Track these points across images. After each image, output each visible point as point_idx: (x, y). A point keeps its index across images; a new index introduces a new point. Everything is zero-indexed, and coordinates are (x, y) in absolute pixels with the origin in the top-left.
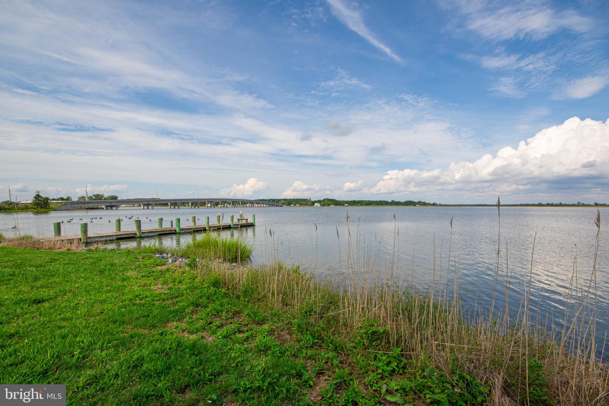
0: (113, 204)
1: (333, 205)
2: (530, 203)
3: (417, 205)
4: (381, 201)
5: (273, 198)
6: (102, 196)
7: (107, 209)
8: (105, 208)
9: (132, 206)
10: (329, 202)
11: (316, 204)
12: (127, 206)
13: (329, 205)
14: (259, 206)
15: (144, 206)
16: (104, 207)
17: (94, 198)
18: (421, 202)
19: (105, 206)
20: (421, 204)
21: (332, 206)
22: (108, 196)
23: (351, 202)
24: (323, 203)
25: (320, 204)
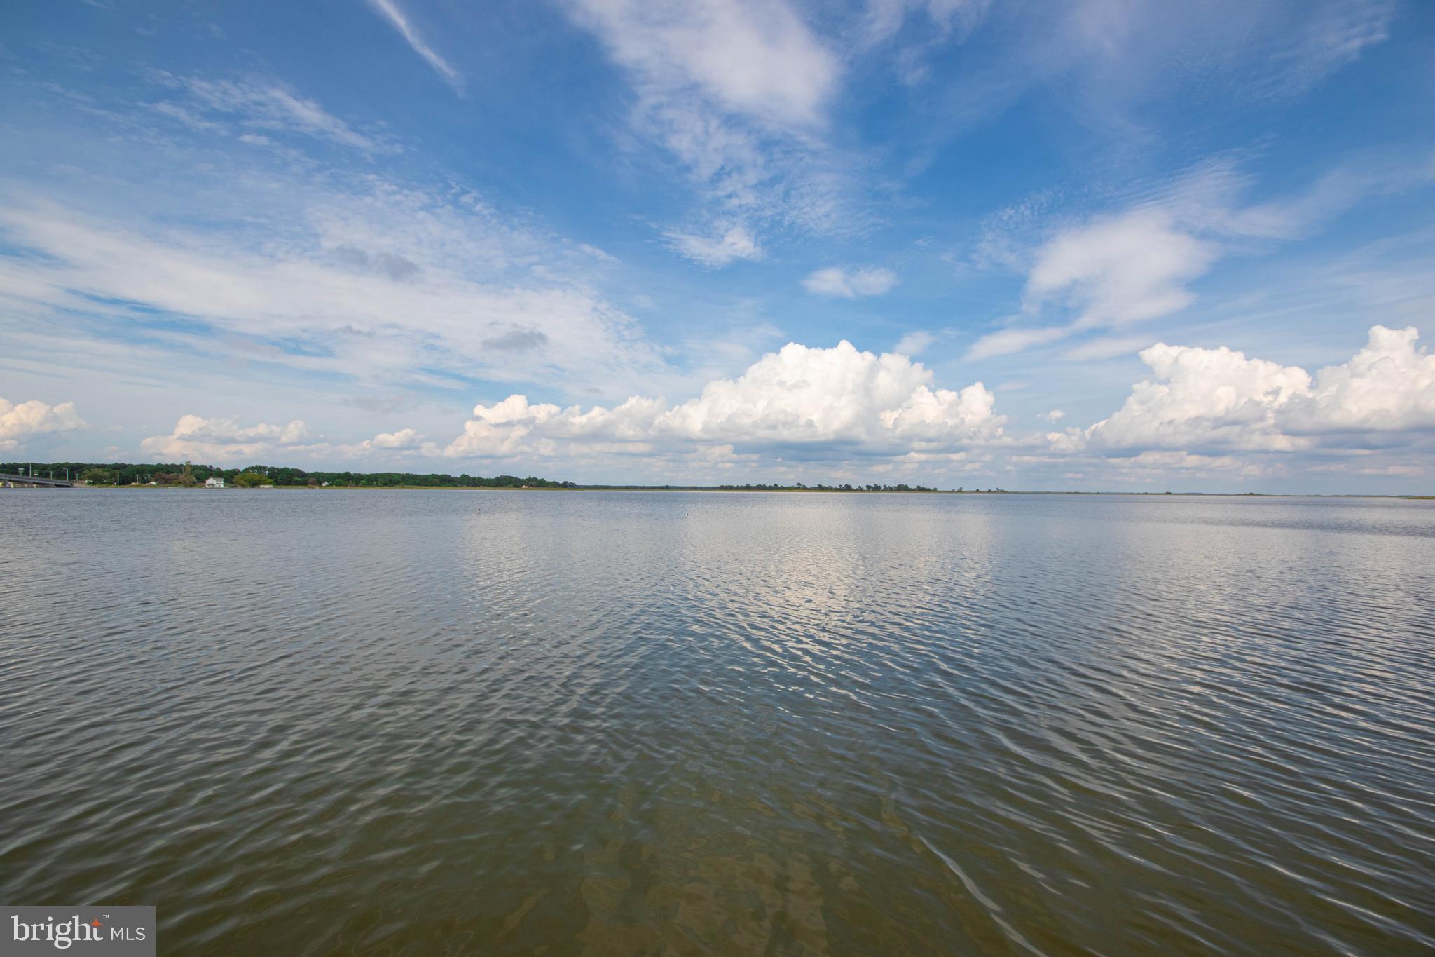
1: (270, 484)
3: (524, 487)
4: (434, 476)
10: (261, 477)
11: (211, 480)
13: (255, 484)
18: (535, 479)
20: (534, 483)
21: (267, 486)
23: (339, 476)
24: (236, 478)
25: (225, 481)
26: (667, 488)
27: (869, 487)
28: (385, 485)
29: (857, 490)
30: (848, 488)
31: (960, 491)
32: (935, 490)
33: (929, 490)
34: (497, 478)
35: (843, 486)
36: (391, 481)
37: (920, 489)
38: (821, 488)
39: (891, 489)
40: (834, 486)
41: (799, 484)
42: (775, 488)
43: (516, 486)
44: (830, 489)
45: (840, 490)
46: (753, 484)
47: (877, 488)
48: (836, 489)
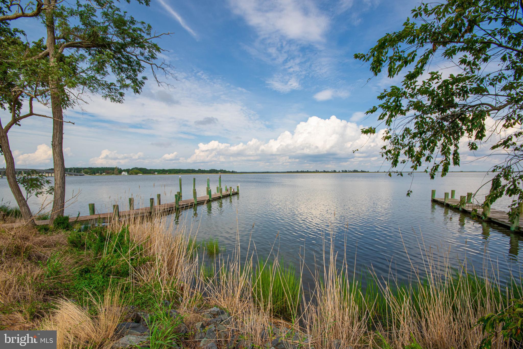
1: (141, 173)
3: (219, 173)
4: (189, 170)
5: (76, 167)
10: (138, 171)
11: (123, 173)
13: (137, 174)
18: (222, 170)
20: (222, 171)
23: (161, 170)
24: (131, 171)
25: (128, 173)
26: (268, 172)
27: (343, 171)
28: (175, 173)
29: (338, 172)
30: (335, 172)
31: (378, 172)
32: (368, 172)
33: (366, 172)
34: (210, 170)
35: (333, 171)
36: (177, 172)
37: (362, 172)
38: (325, 172)
39: (351, 172)
40: (329, 171)
41: (316, 170)
42: (308, 172)
43: (217, 173)
45: (332, 172)
46: (299, 170)
47: (346, 171)
48: (330, 172)
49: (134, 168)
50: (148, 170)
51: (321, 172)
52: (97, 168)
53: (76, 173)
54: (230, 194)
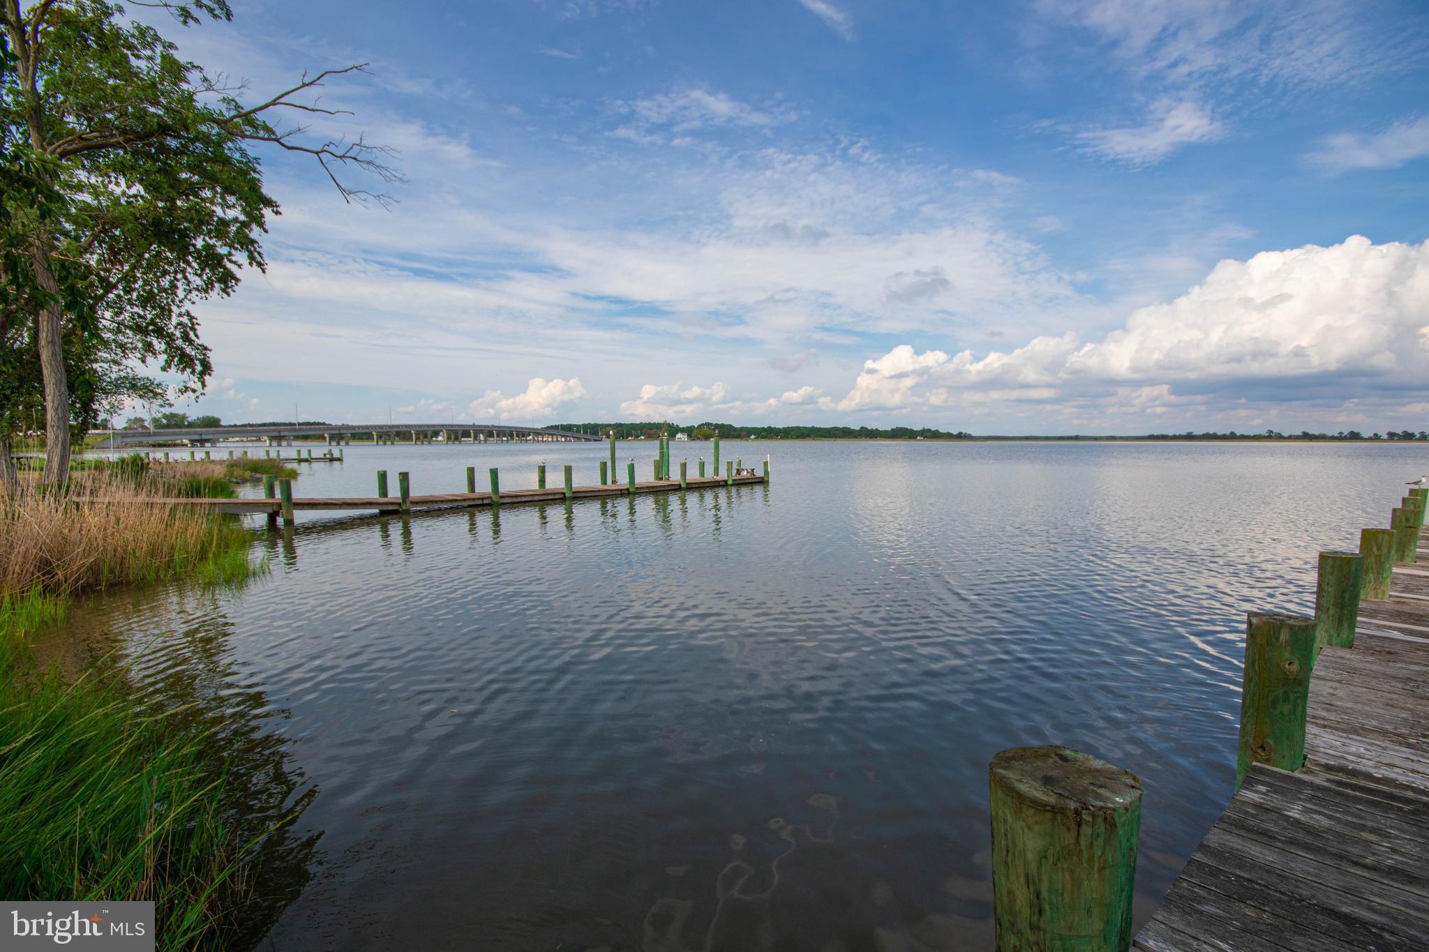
0: (204, 437)
2: (1170, 433)
3: (918, 438)
6: (184, 417)
7: (193, 446)
8: (189, 445)
9: (253, 441)
10: (711, 432)
11: (679, 435)
12: (242, 441)
13: (707, 438)
14: (555, 439)
15: (271, 441)
16: (186, 441)
17: (165, 421)
18: (929, 430)
19: (190, 440)
20: (928, 434)
22: (198, 419)
23: (765, 430)
24: (695, 432)
25: (690, 436)
26: (1077, 438)
28: (799, 437)
29: (1370, 439)
30: (1354, 437)
34: (893, 430)
35: (1346, 433)
36: (803, 433)
38: (1306, 437)
40: (1329, 434)
41: (1271, 431)
42: (1232, 437)
43: (911, 438)
44: (1323, 438)
45: (1341, 438)
47: (1407, 437)
48: (1333, 438)
49: (703, 425)
50: (735, 429)
51: (1290, 438)
52: (632, 424)
53: (588, 436)
54: (726, 482)
